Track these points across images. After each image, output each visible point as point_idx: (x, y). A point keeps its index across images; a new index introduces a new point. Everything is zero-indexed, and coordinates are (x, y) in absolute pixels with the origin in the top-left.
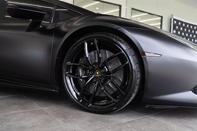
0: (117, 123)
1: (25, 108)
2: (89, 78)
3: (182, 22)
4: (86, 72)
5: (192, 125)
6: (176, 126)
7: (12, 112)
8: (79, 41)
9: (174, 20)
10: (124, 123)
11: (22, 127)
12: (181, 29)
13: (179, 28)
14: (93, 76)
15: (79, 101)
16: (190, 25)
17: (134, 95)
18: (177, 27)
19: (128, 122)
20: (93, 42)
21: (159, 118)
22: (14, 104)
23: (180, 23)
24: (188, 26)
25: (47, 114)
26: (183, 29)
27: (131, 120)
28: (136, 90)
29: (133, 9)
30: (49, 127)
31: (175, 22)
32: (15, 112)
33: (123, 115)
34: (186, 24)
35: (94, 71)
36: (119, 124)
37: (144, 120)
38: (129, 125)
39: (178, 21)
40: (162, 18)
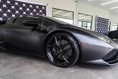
0: (69, 73)
1: (31, 65)
2: (57, 52)
3: (102, 18)
4: (56, 49)
5: (102, 74)
6: (94, 75)
7: (26, 67)
8: (53, 36)
9: (98, 17)
10: (72, 73)
11: (29, 75)
12: (101, 21)
13: (100, 21)
14: (59, 51)
15: (53, 62)
16: (105, 19)
17: (76, 60)
18: (99, 21)
19: (74, 72)
20: (59, 37)
21: (87, 70)
22: (27, 62)
23: (100, 19)
24: (104, 20)
25: (40, 68)
26: (102, 21)
27: (75, 71)
28: (77, 58)
29: (79, 13)
30: (40, 75)
31: (98, 18)
32: (27, 66)
33: (72, 68)
34: (103, 19)
35: (59, 49)
36: (70, 73)
37: (81, 71)
38: (74, 74)
39: (100, 18)
40: (92, 16)
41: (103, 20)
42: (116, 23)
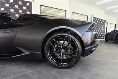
3: (98, 19)
9: (94, 17)
12: (97, 22)
18: (95, 21)
23: (96, 19)
29: (72, 12)
31: (94, 18)
40: (87, 16)
41: (99, 20)
42: (113, 24)
